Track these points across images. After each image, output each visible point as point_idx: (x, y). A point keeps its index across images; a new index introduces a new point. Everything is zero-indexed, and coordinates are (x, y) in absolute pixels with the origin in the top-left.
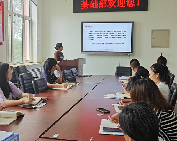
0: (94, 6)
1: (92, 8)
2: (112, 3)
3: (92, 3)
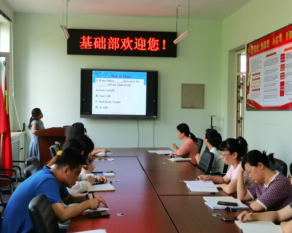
0: (101, 47)
1: (97, 48)
2: (127, 43)
3: (98, 42)
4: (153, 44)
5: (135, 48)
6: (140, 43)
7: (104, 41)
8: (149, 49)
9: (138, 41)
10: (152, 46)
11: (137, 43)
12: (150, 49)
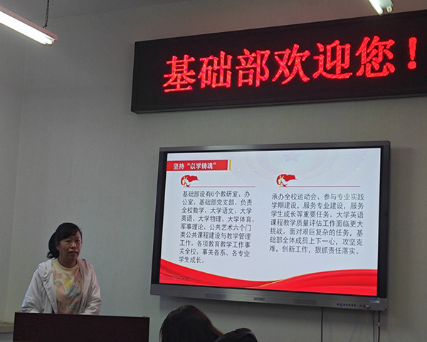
0: (218, 81)
1: (208, 87)
2: (294, 62)
3: (210, 68)
4: (377, 56)
5: (316, 75)
6: (333, 58)
7: (226, 63)
8: (359, 73)
9: (325, 53)
10: (370, 62)
11: (321, 58)
12: (365, 71)
